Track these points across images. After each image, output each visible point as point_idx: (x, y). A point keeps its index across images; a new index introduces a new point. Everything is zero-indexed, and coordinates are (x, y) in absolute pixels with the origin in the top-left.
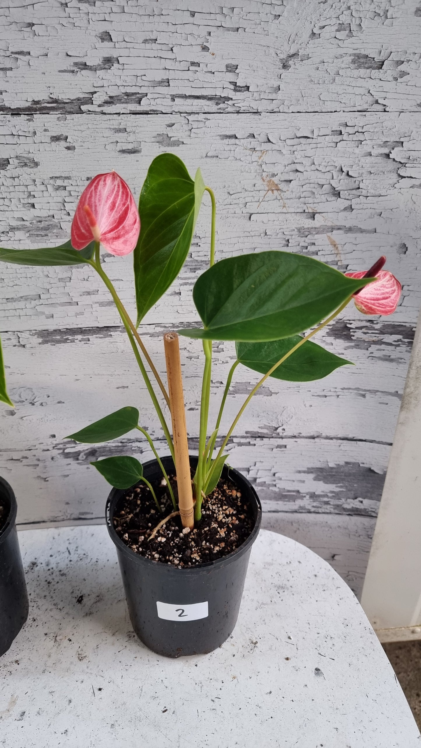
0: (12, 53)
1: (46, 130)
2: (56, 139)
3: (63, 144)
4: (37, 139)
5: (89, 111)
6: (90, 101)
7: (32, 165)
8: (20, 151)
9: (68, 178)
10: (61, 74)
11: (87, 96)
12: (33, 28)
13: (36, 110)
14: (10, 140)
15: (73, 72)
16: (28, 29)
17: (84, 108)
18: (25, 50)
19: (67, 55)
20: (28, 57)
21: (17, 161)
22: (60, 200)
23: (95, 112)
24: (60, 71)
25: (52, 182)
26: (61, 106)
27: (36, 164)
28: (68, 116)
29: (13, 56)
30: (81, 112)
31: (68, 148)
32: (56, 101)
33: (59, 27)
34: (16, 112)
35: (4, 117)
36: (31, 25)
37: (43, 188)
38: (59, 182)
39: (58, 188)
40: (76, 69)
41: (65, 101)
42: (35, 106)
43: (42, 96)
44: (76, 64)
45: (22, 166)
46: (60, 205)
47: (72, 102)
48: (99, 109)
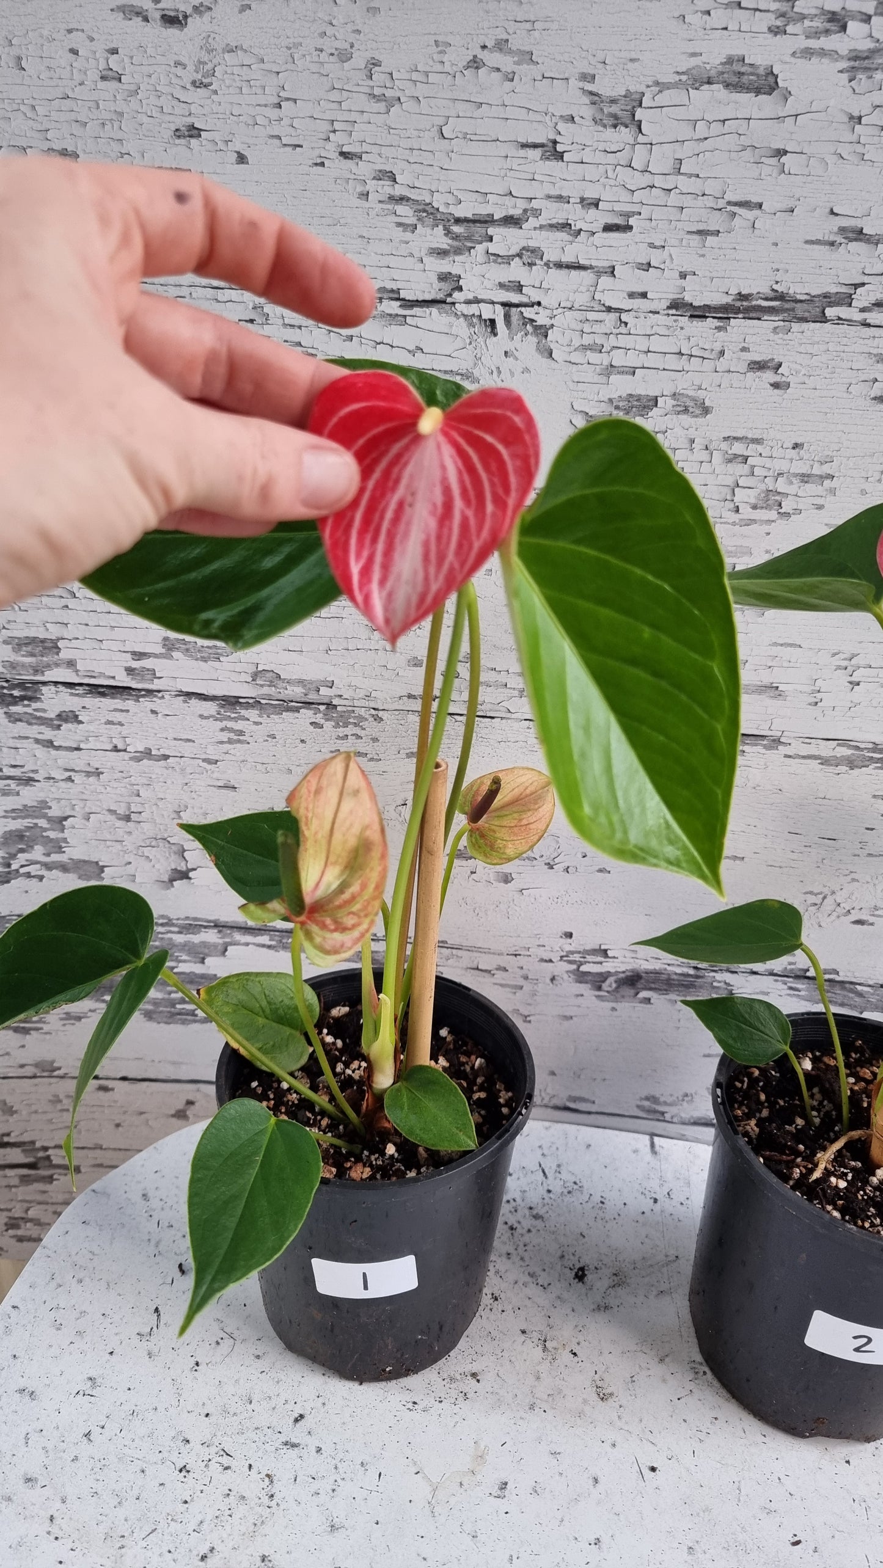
0: (729, 203)
1: (744, 349)
2: (758, 366)
3: (769, 376)
4: (722, 364)
5: (840, 319)
6: (846, 300)
7: (698, 412)
8: (683, 384)
9: (757, 441)
10: (808, 246)
11: (844, 290)
12: (784, 159)
13: (737, 311)
14: (672, 362)
15: (832, 244)
16: (774, 161)
17: (830, 312)
18: (755, 199)
19: (832, 212)
20: (756, 212)
21: (671, 402)
22: (730, 481)
23: (850, 322)
24: (807, 242)
25: (724, 446)
26: (787, 306)
27: (706, 411)
28: (796, 327)
29: (729, 208)
30: (823, 319)
31: (776, 386)
32: (781, 297)
33: (831, 160)
34: (699, 313)
35: (675, 321)
36: (781, 153)
37: (704, 455)
38: (738, 448)
39: (732, 459)
40: (839, 239)
41: (799, 297)
42: (738, 304)
43: (757, 285)
44: (842, 230)
45: (679, 413)
46: (728, 491)
47: (811, 300)
48: (858, 317)
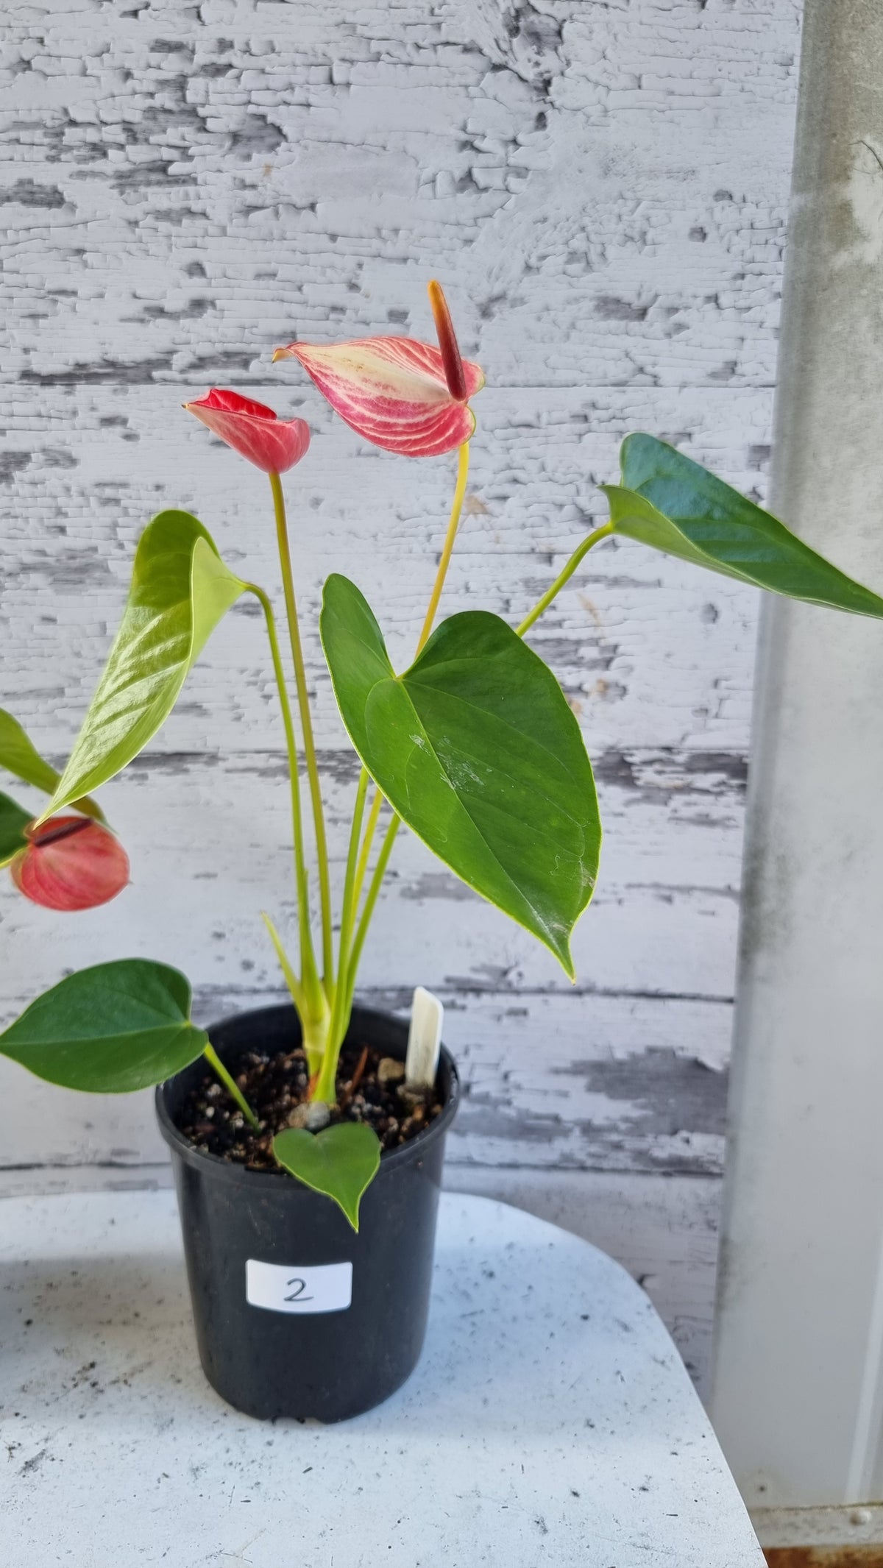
0: (49, 292)
1: (93, 409)
2: (108, 421)
3: (118, 430)
4: (78, 421)
5: (165, 380)
6: (166, 364)
7: (68, 464)
8: (49, 440)
9: (124, 485)
10: (123, 324)
11: (162, 356)
12: (85, 256)
13: (78, 377)
14: (35, 422)
15: (142, 321)
16: (76, 259)
17: (156, 374)
18: (69, 287)
19: (135, 296)
20: (72, 299)
21: (42, 457)
22: (108, 521)
23: (173, 381)
24: (122, 320)
25: (97, 491)
26: (120, 371)
27: (73, 461)
28: (131, 388)
29: (51, 296)
30: (150, 380)
31: (128, 437)
32: (112, 364)
33: (123, 255)
34: (48, 380)
35: (30, 389)
36: (80, 252)
37: (80, 500)
38: (109, 492)
39: (107, 502)
40: (147, 317)
41: (127, 364)
42: (78, 372)
43: (90, 355)
44: (147, 309)
45: (52, 465)
46: (107, 530)
47: (137, 365)
48: (178, 377)
